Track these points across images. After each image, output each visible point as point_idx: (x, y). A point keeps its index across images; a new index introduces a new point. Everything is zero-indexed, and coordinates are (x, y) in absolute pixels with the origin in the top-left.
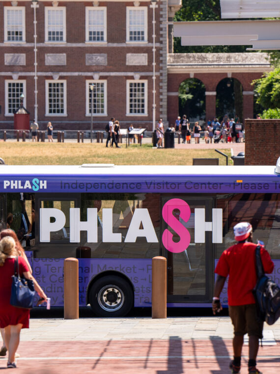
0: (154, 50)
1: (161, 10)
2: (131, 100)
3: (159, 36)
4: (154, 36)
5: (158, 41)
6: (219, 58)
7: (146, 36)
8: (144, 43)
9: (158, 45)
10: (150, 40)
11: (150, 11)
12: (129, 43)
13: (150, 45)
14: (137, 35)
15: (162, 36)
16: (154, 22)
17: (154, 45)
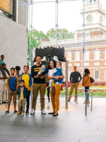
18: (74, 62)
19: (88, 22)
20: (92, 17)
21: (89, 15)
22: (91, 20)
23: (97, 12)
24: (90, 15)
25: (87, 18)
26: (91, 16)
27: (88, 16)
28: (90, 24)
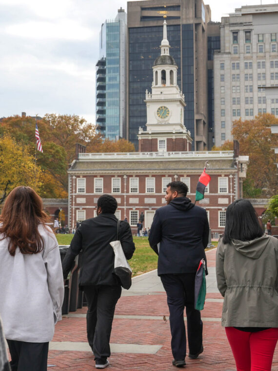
0: (231, 197)
1: (235, 178)
2: (221, 220)
3: (234, 190)
4: (231, 190)
5: (233, 192)
6: (263, 201)
7: (227, 190)
8: (227, 193)
9: (233, 194)
10: (229, 192)
11: (229, 179)
12: (219, 193)
13: (229, 194)
14: (223, 190)
15: (235, 190)
16: (231, 184)
17: (231, 194)
18: (161, 196)
19: (160, 120)
20: (168, 111)
21: (162, 107)
22: (167, 116)
23: (179, 103)
24: (165, 107)
25: (158, 111)
26: (167, 108)
27: (159, 109)
28: (163, 123)
